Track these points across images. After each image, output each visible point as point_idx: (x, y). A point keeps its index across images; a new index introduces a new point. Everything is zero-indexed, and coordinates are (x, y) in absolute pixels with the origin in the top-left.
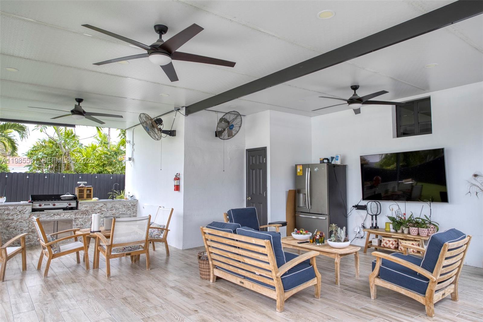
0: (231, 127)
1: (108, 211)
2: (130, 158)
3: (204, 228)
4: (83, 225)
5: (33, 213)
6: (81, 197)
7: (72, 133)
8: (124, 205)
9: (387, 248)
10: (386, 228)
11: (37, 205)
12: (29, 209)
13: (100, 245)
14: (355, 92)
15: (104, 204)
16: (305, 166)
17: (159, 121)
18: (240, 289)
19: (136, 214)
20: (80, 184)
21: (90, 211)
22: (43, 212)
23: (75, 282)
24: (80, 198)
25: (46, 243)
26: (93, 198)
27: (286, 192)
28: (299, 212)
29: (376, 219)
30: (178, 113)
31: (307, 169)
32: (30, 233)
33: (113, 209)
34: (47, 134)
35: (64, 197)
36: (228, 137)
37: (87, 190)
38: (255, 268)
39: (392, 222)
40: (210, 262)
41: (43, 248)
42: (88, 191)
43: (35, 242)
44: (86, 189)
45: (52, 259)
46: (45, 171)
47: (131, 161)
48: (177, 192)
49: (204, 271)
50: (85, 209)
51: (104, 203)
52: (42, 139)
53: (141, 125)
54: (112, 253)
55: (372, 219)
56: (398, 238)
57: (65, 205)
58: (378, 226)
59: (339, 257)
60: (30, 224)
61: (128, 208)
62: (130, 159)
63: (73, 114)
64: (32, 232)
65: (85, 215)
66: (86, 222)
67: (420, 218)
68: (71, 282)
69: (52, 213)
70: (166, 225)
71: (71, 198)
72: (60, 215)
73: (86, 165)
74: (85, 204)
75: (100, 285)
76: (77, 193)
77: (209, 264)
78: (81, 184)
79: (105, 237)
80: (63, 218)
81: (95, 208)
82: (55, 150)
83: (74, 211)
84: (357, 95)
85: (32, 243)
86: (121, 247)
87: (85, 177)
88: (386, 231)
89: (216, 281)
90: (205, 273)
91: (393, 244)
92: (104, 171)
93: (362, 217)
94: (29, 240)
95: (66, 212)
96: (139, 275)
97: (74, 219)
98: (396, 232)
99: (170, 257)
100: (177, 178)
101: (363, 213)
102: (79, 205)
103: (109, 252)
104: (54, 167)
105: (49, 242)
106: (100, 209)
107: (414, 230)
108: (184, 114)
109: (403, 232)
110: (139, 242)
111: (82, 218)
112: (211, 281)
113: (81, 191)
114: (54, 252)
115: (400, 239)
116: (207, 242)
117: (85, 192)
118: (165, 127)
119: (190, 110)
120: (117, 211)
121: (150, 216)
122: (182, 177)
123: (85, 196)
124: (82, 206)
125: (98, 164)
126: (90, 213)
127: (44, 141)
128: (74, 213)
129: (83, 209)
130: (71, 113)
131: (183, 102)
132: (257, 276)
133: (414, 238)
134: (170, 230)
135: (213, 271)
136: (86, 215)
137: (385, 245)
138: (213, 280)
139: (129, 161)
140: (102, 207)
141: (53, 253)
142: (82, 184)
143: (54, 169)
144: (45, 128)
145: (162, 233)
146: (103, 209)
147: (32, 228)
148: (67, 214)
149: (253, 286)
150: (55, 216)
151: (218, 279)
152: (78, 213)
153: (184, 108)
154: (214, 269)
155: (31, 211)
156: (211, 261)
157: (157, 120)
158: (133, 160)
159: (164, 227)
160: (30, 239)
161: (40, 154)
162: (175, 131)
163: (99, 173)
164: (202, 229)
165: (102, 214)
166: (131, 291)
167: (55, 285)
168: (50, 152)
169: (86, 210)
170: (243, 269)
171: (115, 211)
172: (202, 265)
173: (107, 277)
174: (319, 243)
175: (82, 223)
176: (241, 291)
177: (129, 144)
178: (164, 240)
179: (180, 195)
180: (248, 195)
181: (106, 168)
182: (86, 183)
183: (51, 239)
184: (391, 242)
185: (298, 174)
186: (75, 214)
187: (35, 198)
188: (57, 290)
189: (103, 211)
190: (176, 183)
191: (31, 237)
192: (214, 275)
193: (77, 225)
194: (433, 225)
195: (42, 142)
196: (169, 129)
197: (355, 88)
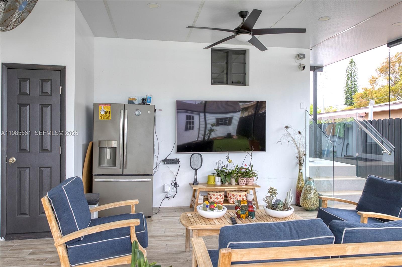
16: (116, 107)
28: (99, 175)
29: (196, 174)
31: (122, 111)
39: (217, 175)
56: (226, 191)
93: (172, 172)
98: (223, 184)
101: (174, 167)
109: (231, 184)
115: (230, 191)
185: (101, 118)
197: (243, 15)
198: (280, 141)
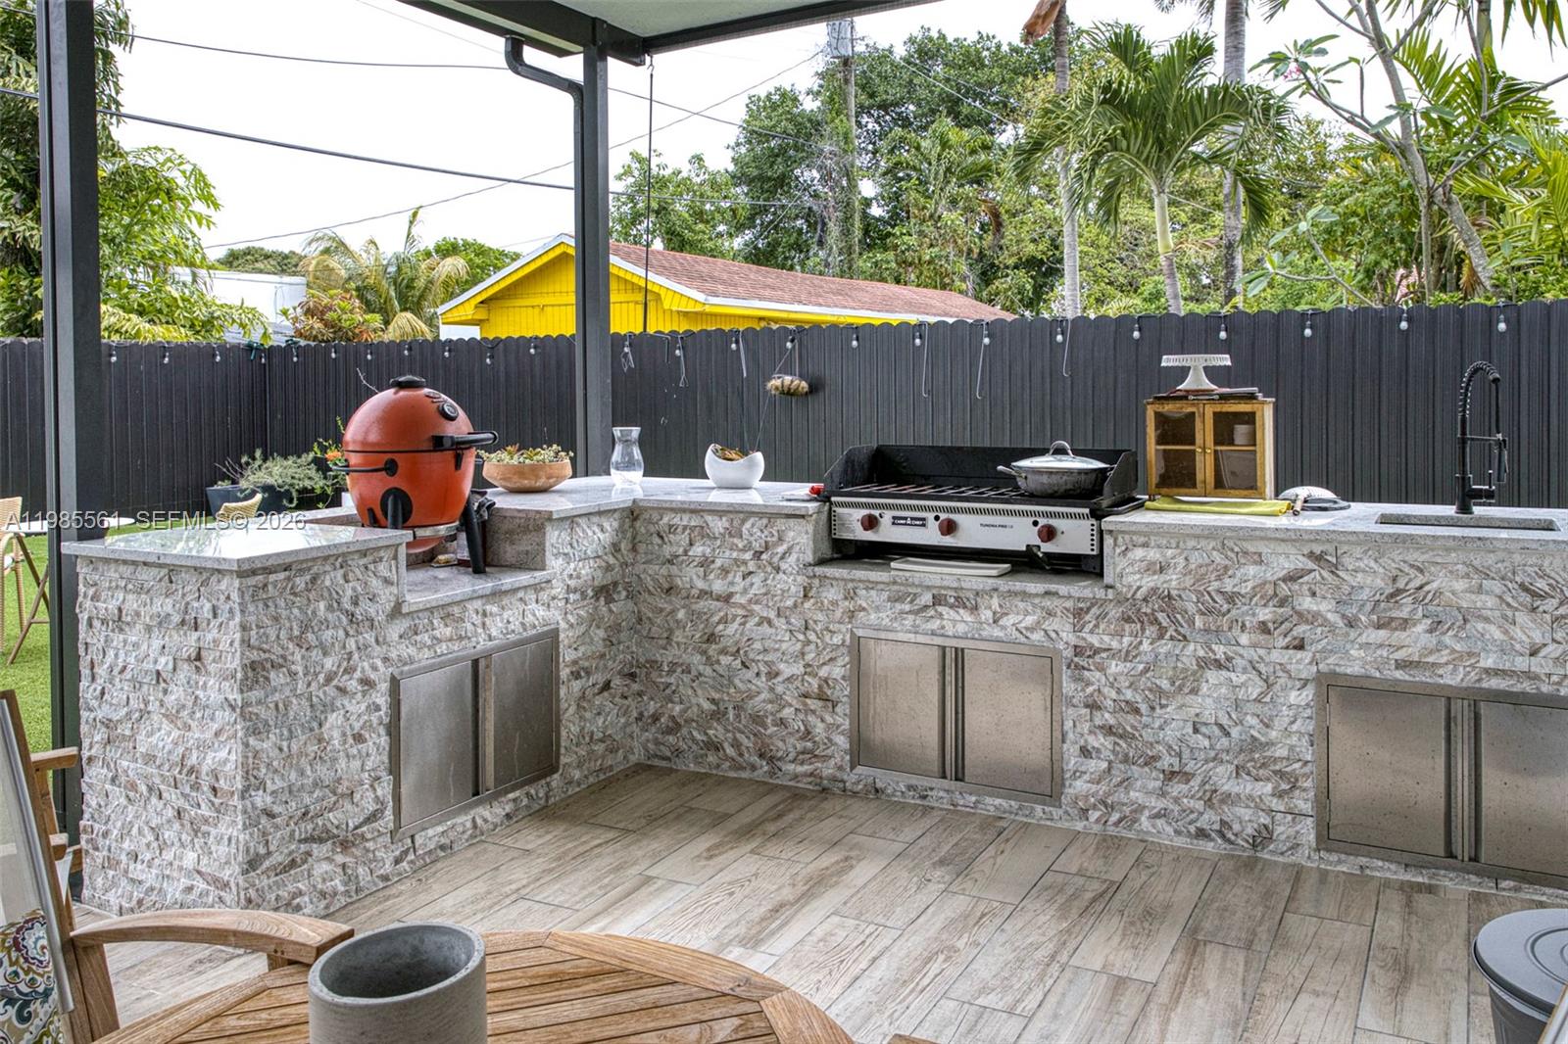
1: (1351, 624)
4: (1137, 711)
5: (831, 568)
11: (853, 519)
12: (809, 539)
15: (1311, 555)
20: (1183, 372)
21: (1191, 608)
22: (886, 573)
32: (811, 703)
33: (1404, 613)
43: (840, 768)
44: (1209, 410)
50: (1149, 582)
51: (1317, 549)
57: (1016, 532)
60: (809, 642)
64: (821, 695)
65: (1151, 631)
66: (1159, 691)
69: (930, 587)
71: (1071, 481)
74: (1145, 545)
78: (1192, 374)
80: (998, 632)
81: (1229, 586)
83: (1074, 587)
85: (825, 769)
94: (809, 745)
95: (1019, 592)
97: (1068, 653)
102: (1112, 544)
106: (1282, 603)
111: (1127, 656)
113: (1174, 430)
120: (1447, 639)
124: (1124, 553)
126: (1191, 622)
128: (1069, 604)
129: (1132, 579)
136: (1161, 637)
140: (1291, 578)
142: (1194, 369)
146: (1307, 603)
147: (823, 672)
148: (1021, 605)
150: (945, 611)
152: (1094, 610)
155: (816, 555)
160: (816, 743)
165: (1300, 647)
169: (1154, 590)
171: (1431, 641)
175: (1129, 695)
182: (1225, 360)
186: (1079, 613)
189: (1302, 617)
191: (819, 728)
193: (1093, 706)
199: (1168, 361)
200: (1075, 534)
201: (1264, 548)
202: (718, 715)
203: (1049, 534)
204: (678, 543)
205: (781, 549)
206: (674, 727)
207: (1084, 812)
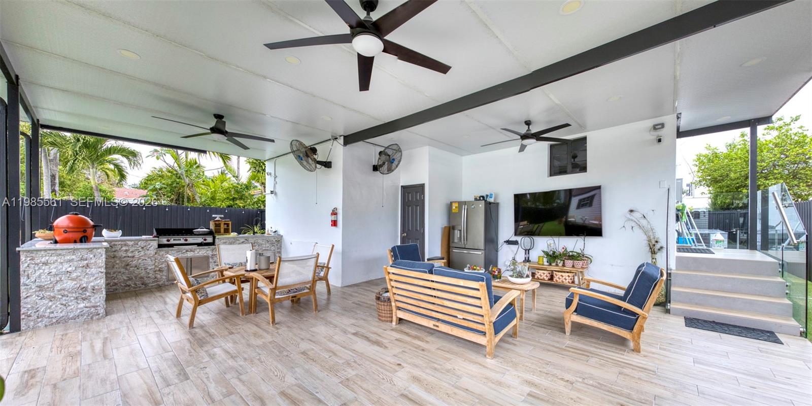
0: (391, 161)
2: (272, 191)
3: (389, 268)
5: (160, 249)
6: (218, 232)
7: (196, 163)
8: (267, 241)
9: (541, 280)
10: (539, 261)
11: (164, 240)
12: (155, 244)
13: (258, 288)
14: (529, 128)
16: (461, 204)
17: (314, 151)
18: (432, 332)
19: (281, 249)
22: (173, 249)
23: (233, 333)
24: (216, 232)
25: (189, 288)
26: (232, 232)
27: (442, 228)
28: (453, 247)
29: (528, 253)
30: (335, 142)
31: (464, 206)
32: (157, 272)
34: (165, 162)
35: (198, 231)
36: (388, 171)
37: (225, 224)
38: (457, 312)
39: (546, 256)
40: (393, 304)
41: (182, 292)
42: (226, 226)
44: (223, 223)
45: (199, 306)
46: (164, 202)
47: (273, 195)
48: (334, 227)
49: (385, 313)
51: (245, 238)
52: (158, 167)
53: (292, 154)
54: (276, 297)
55: (526, 254)
56: (552, 271)
57: (200, 240)
58: (530, 259)
59: (525, 293)
60: (156, 262)
61: (272, 244)
62: (272, 193)
63: (212, 133)
64: (159, 271)
67: (574, 251)
68: (227, 333)
69: (184, 249)
70: (326, 262)
71: (206, 232)
72: (194, 252)
73: (213, 198)
75: (267, 335)
76: (212, 226)
77: (391, 305)
78: (216, 217)
79: (265, 277)
80: (198, 255)
82: (176, 181)
83: (211, 247)
84: (530, 130)
85: (160, 283)
86: (285, 290)
87: (218, 211)
88: (539, 264)
89: (399, 323)
90: (386, 315)
91: (547, 276)
92: (234, 205)
93: (512, 251)
94: (156, 280)
95: (202, 248)
96: (308, 319)
97: (211, 256)
98: (550, 264)
99: (331, 295)
100: (334, 213)
101: (514, 247)
102: (217, 240)
103: (272, 296)
104: (175, 199)
105: (193, 286)
107: (569, 263)
108: (342, 144)
109: (557, 265)
110: (305, 283)
112: (394, 323)
113: (217, 225)
114: (201, 297)
115: (555, 271)
116: (392, 282)
117: (222, 226)
118: (320, 157)
119: (349, 139)
120: (260, 247)
121: (318, 254)
122: (340, 212)
123: (222, 230)
124: (220, 241)
125: (228, 198)
127: (161, 170)
130: (209, 131)
131: (341, 131)
132: (458, 320)
133: (571, 270)
134: (331, 268)
135: (396, 313)
137: (539, 277)
138: (396, 323)
139: (271, 195)
141: (199, 299)
142: (218, 217)
143: (174, 201)
144: (164, 155)
145: (322, 271)
147: (160, 266)
148: (203, 250)
149: (452, 330)
150: (188, 253)
151: (400, 320)
152: (215, 249)
153: (342, 137)
154: (397, 311)
155: (157, 247)
156: (395, 302)
157: (311, 149)
158: (276, 194)
159: (324, 264)
160: (158, 279)
161: (157, 184)
162: (331, 162)
163: (229, 206)
164: (386, 269)
166: (307, 341)
167: (208, 339)
168: (170, 183)
170: (438, 312)
172: (383, 307)
173: (271, 325)
174: (497, 279)
176: (432, 334)
177: (269, 176)
178: (325, 278)
179: (339, 231)
180: (403, 230)
181: (237, 202)
182: (223, 216)
183: (195, 282)
184: (545, 275)
185: (453, 211)
186: (212, 250)
187: (161, 232)
188: (213, 345)
190: (333, 218)
191: (159, 276)
192: (397, 317)
193: (215, 262)
194: (587, 257)
195: (159, 171)
196: (324, 160)
197: (528, 123)
198: (624, 227)
199: (213, 216)
200: (209, 239)
201: (239, 239)
202: (130, 279)
203: (205, 240)
204: (118, 247)
205: (149, 246)
206: (116, 284)
207: (213, 277)
